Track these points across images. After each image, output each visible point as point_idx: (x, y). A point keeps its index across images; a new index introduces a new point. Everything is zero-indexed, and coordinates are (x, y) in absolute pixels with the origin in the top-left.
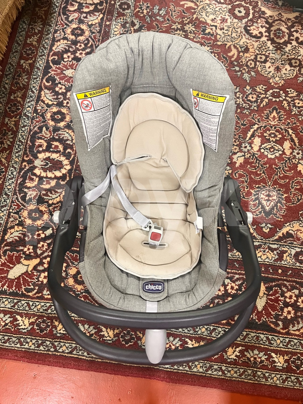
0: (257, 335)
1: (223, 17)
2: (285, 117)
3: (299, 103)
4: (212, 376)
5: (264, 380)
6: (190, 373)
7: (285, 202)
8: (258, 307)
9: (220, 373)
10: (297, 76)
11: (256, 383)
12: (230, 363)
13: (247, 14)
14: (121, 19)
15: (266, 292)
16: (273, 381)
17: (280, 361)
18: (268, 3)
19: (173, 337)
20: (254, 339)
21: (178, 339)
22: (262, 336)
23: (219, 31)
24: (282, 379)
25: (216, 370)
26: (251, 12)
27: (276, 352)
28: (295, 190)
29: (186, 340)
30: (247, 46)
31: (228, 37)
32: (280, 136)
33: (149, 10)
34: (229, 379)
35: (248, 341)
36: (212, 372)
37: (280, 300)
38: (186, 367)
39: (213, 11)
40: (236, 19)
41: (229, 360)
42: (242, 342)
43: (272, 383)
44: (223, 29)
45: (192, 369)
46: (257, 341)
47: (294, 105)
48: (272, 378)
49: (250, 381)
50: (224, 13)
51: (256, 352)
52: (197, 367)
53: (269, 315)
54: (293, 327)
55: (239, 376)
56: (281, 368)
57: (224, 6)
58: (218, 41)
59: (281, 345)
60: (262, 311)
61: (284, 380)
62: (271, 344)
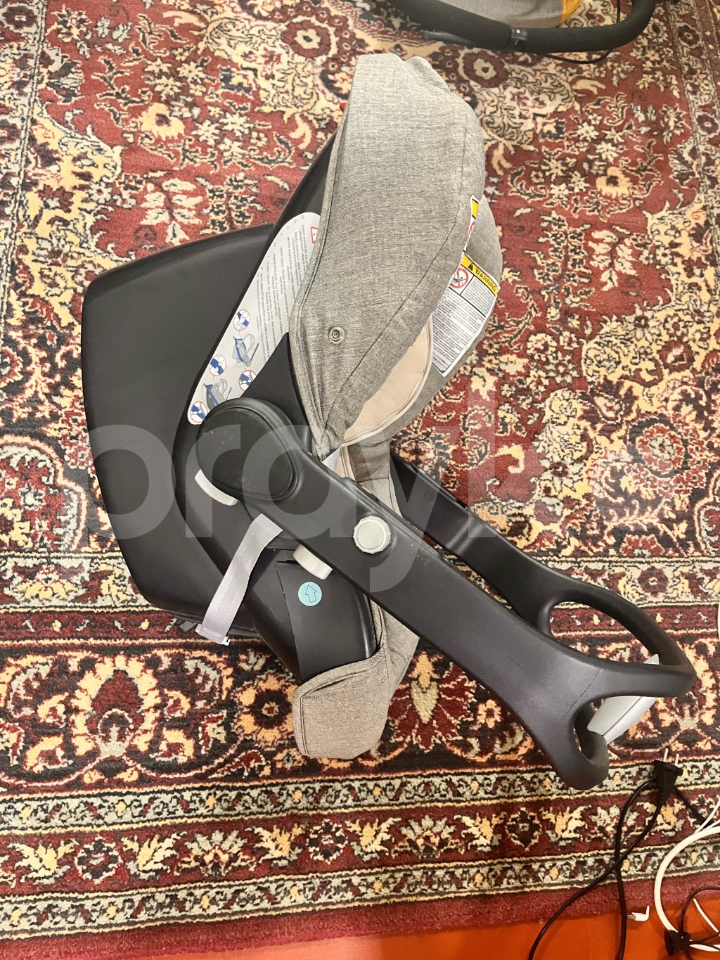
0: (426, 780)
1: (270, 49)
4: (330, 907)
5: (454, 888)
6: (274, 913)
7: (453, 463)
8: (422, 714)
9: (349, 895)
11: (435, 901)
12: (370, 865)
13: (325, 46)
15: (435, 676)
16: (475, 885)
17: (483, 832)
18: (369, 23)
19: (221, 831)
20: (420, 791)
21: (235, 833)
22: (437, 781)
23: (262, 82)
24: (494, 876)
25: (338, 890)
26: (334, 40)
27: (471, 812)
28: (472, 434)
29: (257, 830)
30: (332, 118)
31: (286, 96)
33: (84, 29)
34: (371, 904)
35: (406, 801)
36: (330, 897)
37: (468, 689)
38: (262, 900)
39: (243, 36)
40: (299, 54)
41: (366, 858)
42: (393, 805)
43: (472, 891)
44: (273, 76)
45: (279, 903)
46: (427, 794)
48: (472, 879)
49: (422, 899)
50: (270, 41)
51: (427, 822)
52: (289, 892)
53: (446, 727)
54: (501, 746)
55: (394, 891)
56: (488, 849)
57: (270, 24)
58: (263, 103)
59: (482, 794)
60: (430, 723)
61: (499, 878)
62: (459, 795)
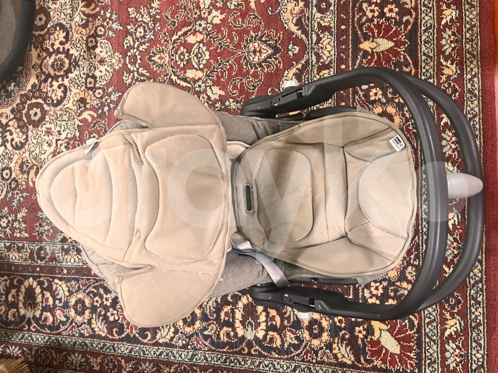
0: (423, 43)
1: (44, 133)
2: (158, 46)
3: (140, 33)
4: (480, 88)
5: (475, 29)
6: (481, 115)
7: (260, 33)
8: (390, 46)
9: (476, 79)
10: (108, 39)
11: (480, 38)
12: (462, 70)
13: (38, 105)
14: (58, 257)
15: (371, 39)
16: (474, 18)
17: (450, 14)
18: (22, 83)
19: (442, 141)
20: (428, 46)
21: (443, 135)
22: (424, 37)
23: (63, 136)
24: (470, 9)
25: (473, 85)
26: (34, 101)
27: (440, 20)
28: (244, 23)
29: (442, 124)
30: (78, 101)
31: (69, 124)
32: (182, 48)
33: (45, 224)
34: (480, 69)
35: (433, 52)
36: (476, 89)
37: (378, 22)
38: (475, 121)
39: (38, 147)
40: (45, 118)
41: (459, 72)
42: (434, 59)
43: (477, 20)
44: (59, 131)
45: (477, 113)
46: (430, 42)
47: (144, 37)
48: (471, 19)
49: (479, 44)
50: (39, 133)
51: (443, 42)
52: (473, 108)
53: (397, 33)
54: (408, 4)
55: (475, 58)
56: (457, 11)
57: (30, 133)
58: (75, 136)
59: (431, 14)
60: (394, 42)
61: (471, 6)
62: (431, 26)
